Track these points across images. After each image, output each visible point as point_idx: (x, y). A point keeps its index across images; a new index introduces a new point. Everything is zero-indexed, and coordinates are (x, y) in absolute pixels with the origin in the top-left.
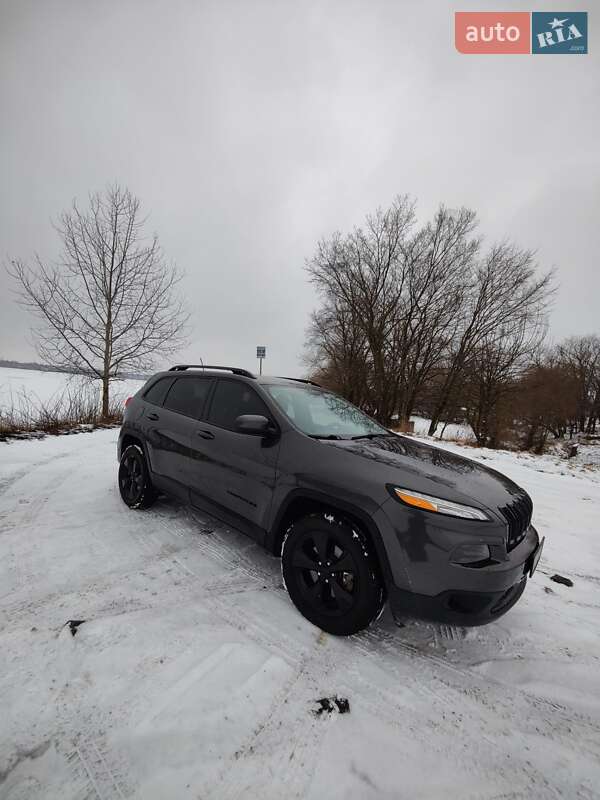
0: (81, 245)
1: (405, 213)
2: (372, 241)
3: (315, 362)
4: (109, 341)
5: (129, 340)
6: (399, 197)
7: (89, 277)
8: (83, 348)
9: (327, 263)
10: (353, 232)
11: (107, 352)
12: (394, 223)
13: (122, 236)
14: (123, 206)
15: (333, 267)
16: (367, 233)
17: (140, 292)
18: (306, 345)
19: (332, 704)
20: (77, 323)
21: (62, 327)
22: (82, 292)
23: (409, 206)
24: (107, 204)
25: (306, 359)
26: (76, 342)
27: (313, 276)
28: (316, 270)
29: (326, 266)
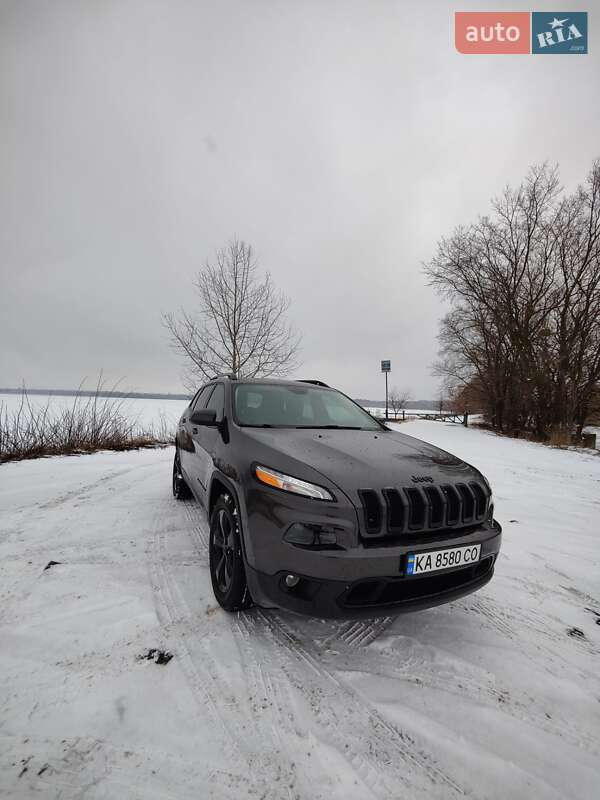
0: (213, 294)
1: (544, 183)
2: (501, 227)
4: (235, 369)
5: (249, 367)
6: (534, 169)
7: (220, 319)
9: (449, 261)
10: (477, 222)
12: (534, 199)
13: (239, 280)
14: (241, 255)
15: (457, 265)
16: (495, 219)
18: (441, 353)
19: (155, 654)
20: (209, 357)
21: (201, 362)
22: (214, 332)
23: (548, 175)
24: (230, 257)
25: (441, 369)
27: (433, 278)
28: (436, 271)
29: (448, 265)
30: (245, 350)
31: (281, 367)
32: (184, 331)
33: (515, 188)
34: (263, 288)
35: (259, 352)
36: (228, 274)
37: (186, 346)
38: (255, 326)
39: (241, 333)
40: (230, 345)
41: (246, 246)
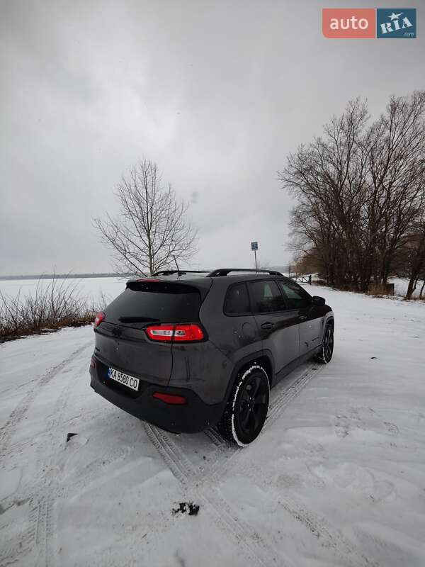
0: (129, 201)
1: (358, 113)
2: (331, 144)
3: (298, 247)
4: (151, 256)
5: (162, 254)
6: (350, 102)
7: (137, 220)
8: (137, 263)
9: (295, 170)
10: (314, 142)
11: (151, 264)
12: (351, 125)
13: (149, 190)
14: (149, 171)
15: (301, 173)
16: (325, 139)
17: (165, 223)
18: (290, 235)
19: (186, 507)
20: (132, 249)
21: (125, 252)
22: (133, 230)
23: (361, 107)
24: (140, 171)
25: (290, 246)
26: (132, 260)
27: (285, 183)
28: (287, 178)
29: (296, 173)
30: (158, 242)
31: (184, 253)
32: (110, 230)
33: (339, 117)
34: (168, 195)
35: (168, 242)
36: (140, 185)
37: (113, 241)
38: (163, 223)
39: (153, 230)
40: (145, 238)
41: (153, 164)
